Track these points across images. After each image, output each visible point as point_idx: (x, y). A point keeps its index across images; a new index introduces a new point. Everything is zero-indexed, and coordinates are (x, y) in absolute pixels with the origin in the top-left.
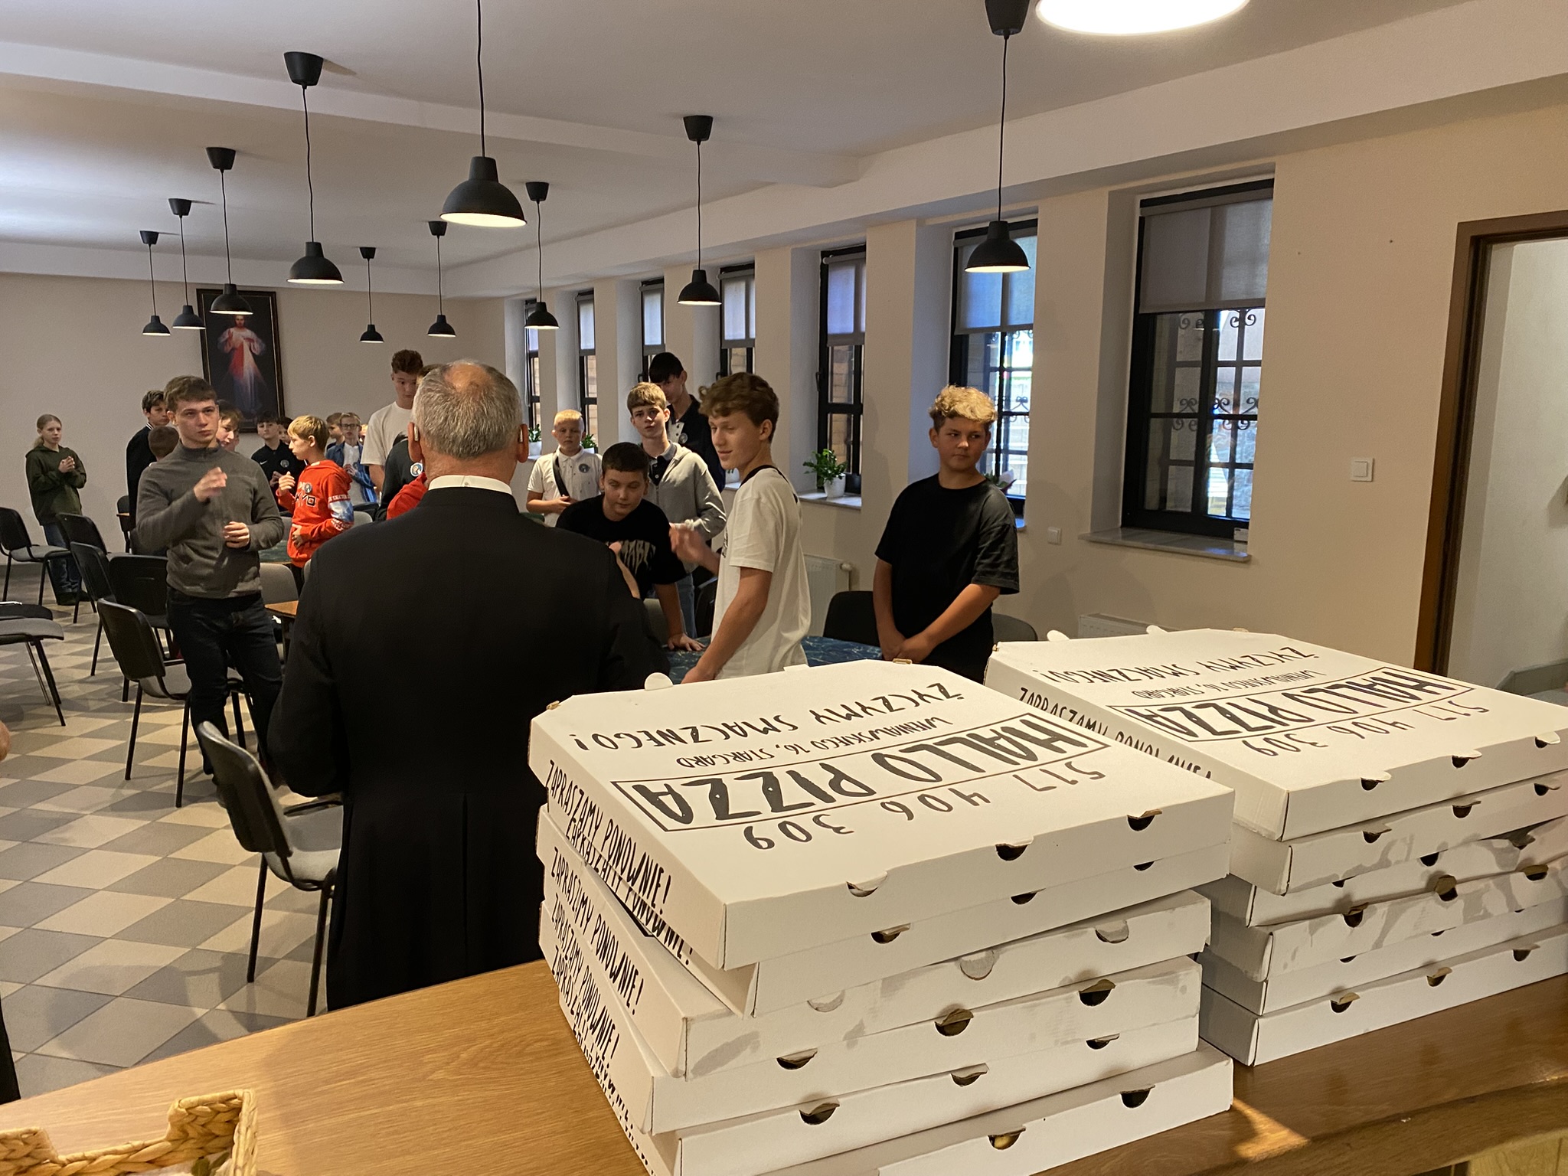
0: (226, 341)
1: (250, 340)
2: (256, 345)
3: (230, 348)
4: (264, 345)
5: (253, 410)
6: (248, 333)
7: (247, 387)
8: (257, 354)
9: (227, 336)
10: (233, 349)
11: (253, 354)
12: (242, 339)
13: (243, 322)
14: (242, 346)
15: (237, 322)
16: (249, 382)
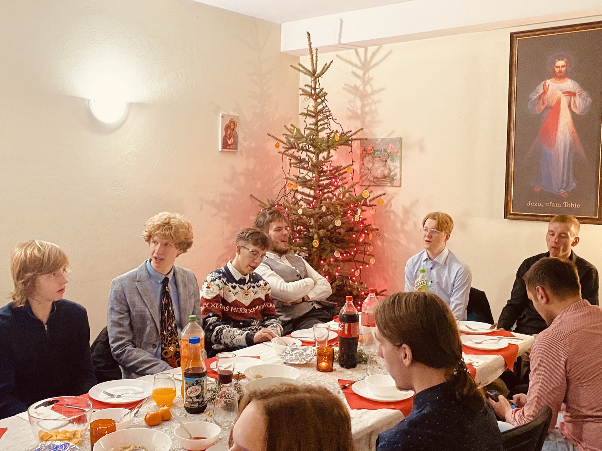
0: (540, 97)
2: (578, 100)
3: (543, 108)
4: (589, 100)
5: (562, 191)
6: (569, 84)
8: (577, 112)
9: (541, 91)
10: (546, 108)
11: (572, 113)
12: (560, 94)
13: (563, 69)
14: (559, 102)
15: (557, 70)
16: (562, 151)
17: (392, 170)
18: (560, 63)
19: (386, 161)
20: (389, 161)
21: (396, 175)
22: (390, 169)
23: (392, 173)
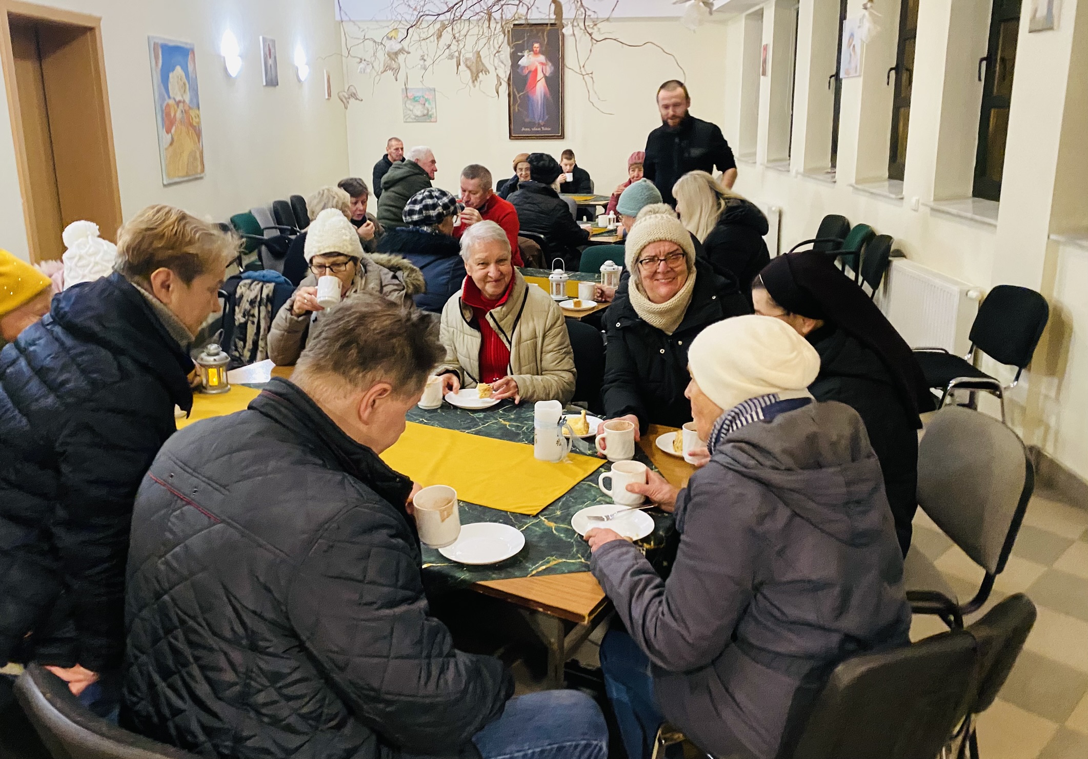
1: (542, 64)
2: (547, 68)
3: (527, 72)
4: (553, 68)
5: (540, 121)
6: (542, 58)
7: (537, 105)
8: (547, 75)
10: (529, 71)
11: (545, 77)
12: (537, 63)
13: (538, 49)
14: (536, 70)
15: (535, 49)
16: (539, 98)
17: (430, 109)
18: (536, 45)
19: (424, 104)
20: (427, 105)
21: (433, 114)
22: (428, 110)
23: (430, 113)
